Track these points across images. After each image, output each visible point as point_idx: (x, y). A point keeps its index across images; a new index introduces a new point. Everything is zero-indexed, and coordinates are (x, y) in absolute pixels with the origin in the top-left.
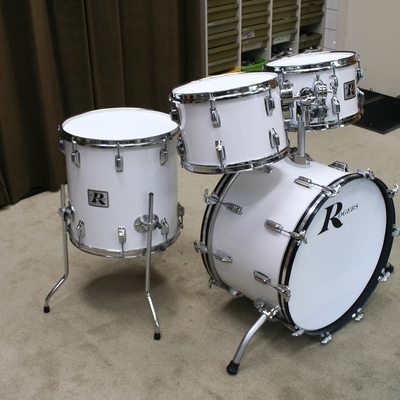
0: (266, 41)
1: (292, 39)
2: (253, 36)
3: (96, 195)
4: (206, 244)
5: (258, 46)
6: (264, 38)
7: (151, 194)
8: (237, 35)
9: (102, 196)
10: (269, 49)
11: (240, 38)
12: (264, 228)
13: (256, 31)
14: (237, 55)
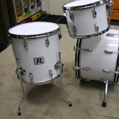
0: (29, 5)
1: (35, 4)
2: (26, 3)
3: (38, 59)
4: (78, 66)
5: (27, 7)
6: (29, 4)
7: (59, 53)
8: (22, 3)
9: (41, 59)
10: (30, 7)
11: (23, 4)
12: (104, 54)
13: (26, 2)
14: (23, 10)
